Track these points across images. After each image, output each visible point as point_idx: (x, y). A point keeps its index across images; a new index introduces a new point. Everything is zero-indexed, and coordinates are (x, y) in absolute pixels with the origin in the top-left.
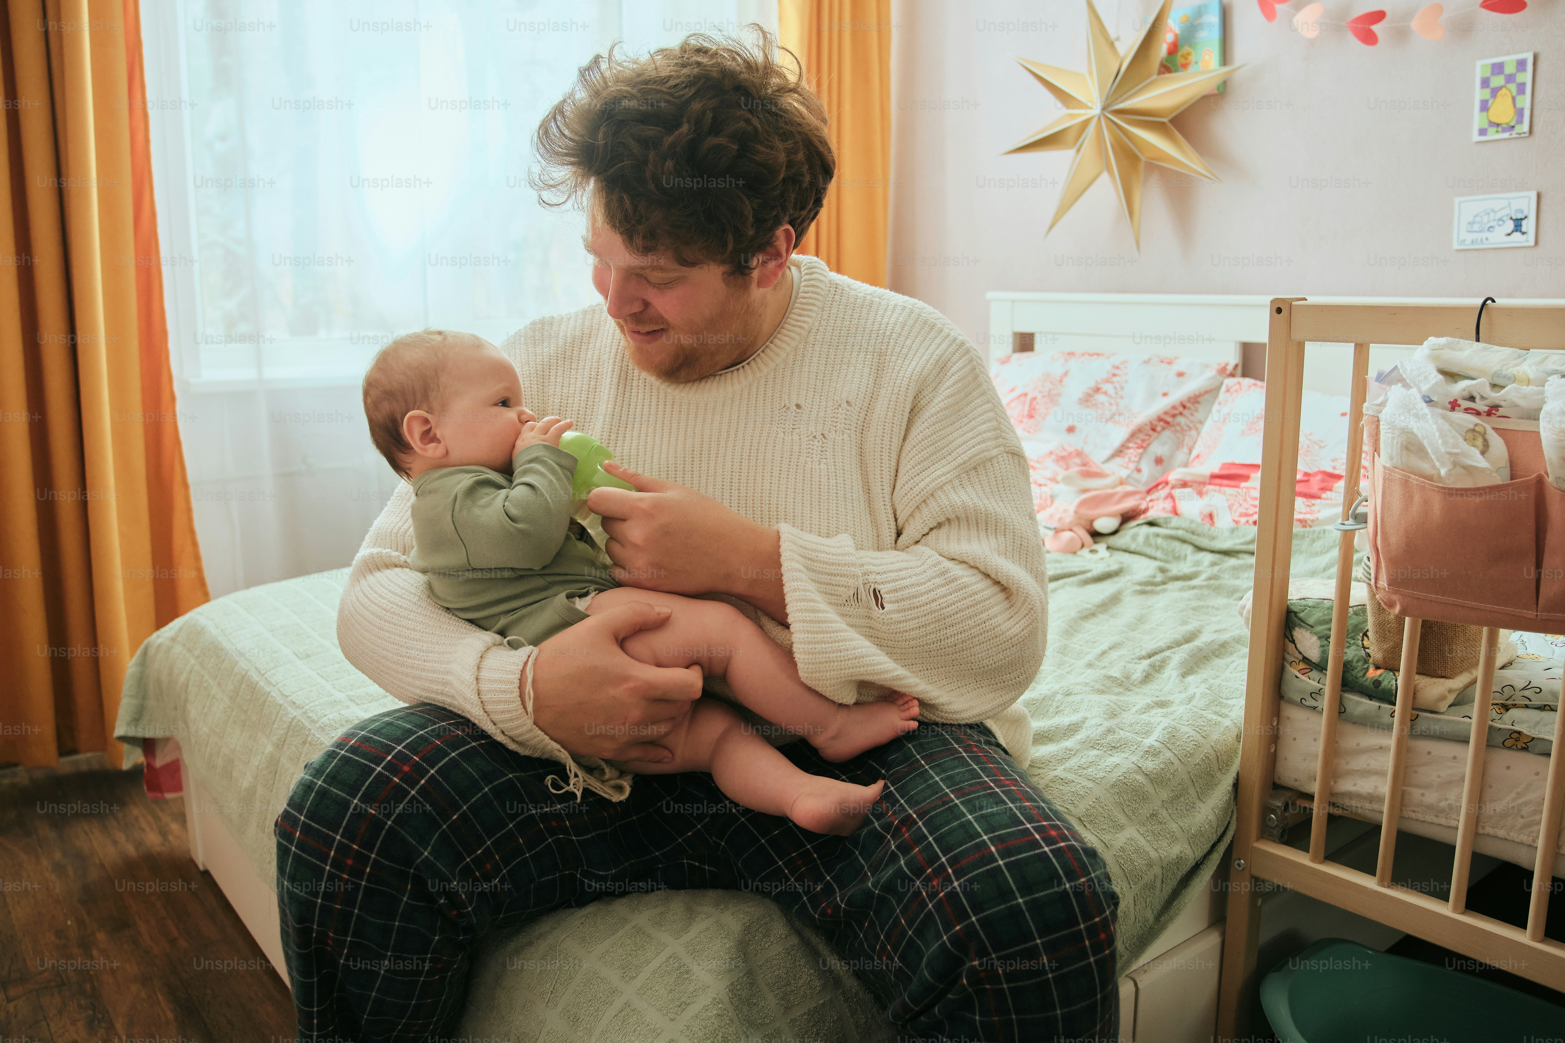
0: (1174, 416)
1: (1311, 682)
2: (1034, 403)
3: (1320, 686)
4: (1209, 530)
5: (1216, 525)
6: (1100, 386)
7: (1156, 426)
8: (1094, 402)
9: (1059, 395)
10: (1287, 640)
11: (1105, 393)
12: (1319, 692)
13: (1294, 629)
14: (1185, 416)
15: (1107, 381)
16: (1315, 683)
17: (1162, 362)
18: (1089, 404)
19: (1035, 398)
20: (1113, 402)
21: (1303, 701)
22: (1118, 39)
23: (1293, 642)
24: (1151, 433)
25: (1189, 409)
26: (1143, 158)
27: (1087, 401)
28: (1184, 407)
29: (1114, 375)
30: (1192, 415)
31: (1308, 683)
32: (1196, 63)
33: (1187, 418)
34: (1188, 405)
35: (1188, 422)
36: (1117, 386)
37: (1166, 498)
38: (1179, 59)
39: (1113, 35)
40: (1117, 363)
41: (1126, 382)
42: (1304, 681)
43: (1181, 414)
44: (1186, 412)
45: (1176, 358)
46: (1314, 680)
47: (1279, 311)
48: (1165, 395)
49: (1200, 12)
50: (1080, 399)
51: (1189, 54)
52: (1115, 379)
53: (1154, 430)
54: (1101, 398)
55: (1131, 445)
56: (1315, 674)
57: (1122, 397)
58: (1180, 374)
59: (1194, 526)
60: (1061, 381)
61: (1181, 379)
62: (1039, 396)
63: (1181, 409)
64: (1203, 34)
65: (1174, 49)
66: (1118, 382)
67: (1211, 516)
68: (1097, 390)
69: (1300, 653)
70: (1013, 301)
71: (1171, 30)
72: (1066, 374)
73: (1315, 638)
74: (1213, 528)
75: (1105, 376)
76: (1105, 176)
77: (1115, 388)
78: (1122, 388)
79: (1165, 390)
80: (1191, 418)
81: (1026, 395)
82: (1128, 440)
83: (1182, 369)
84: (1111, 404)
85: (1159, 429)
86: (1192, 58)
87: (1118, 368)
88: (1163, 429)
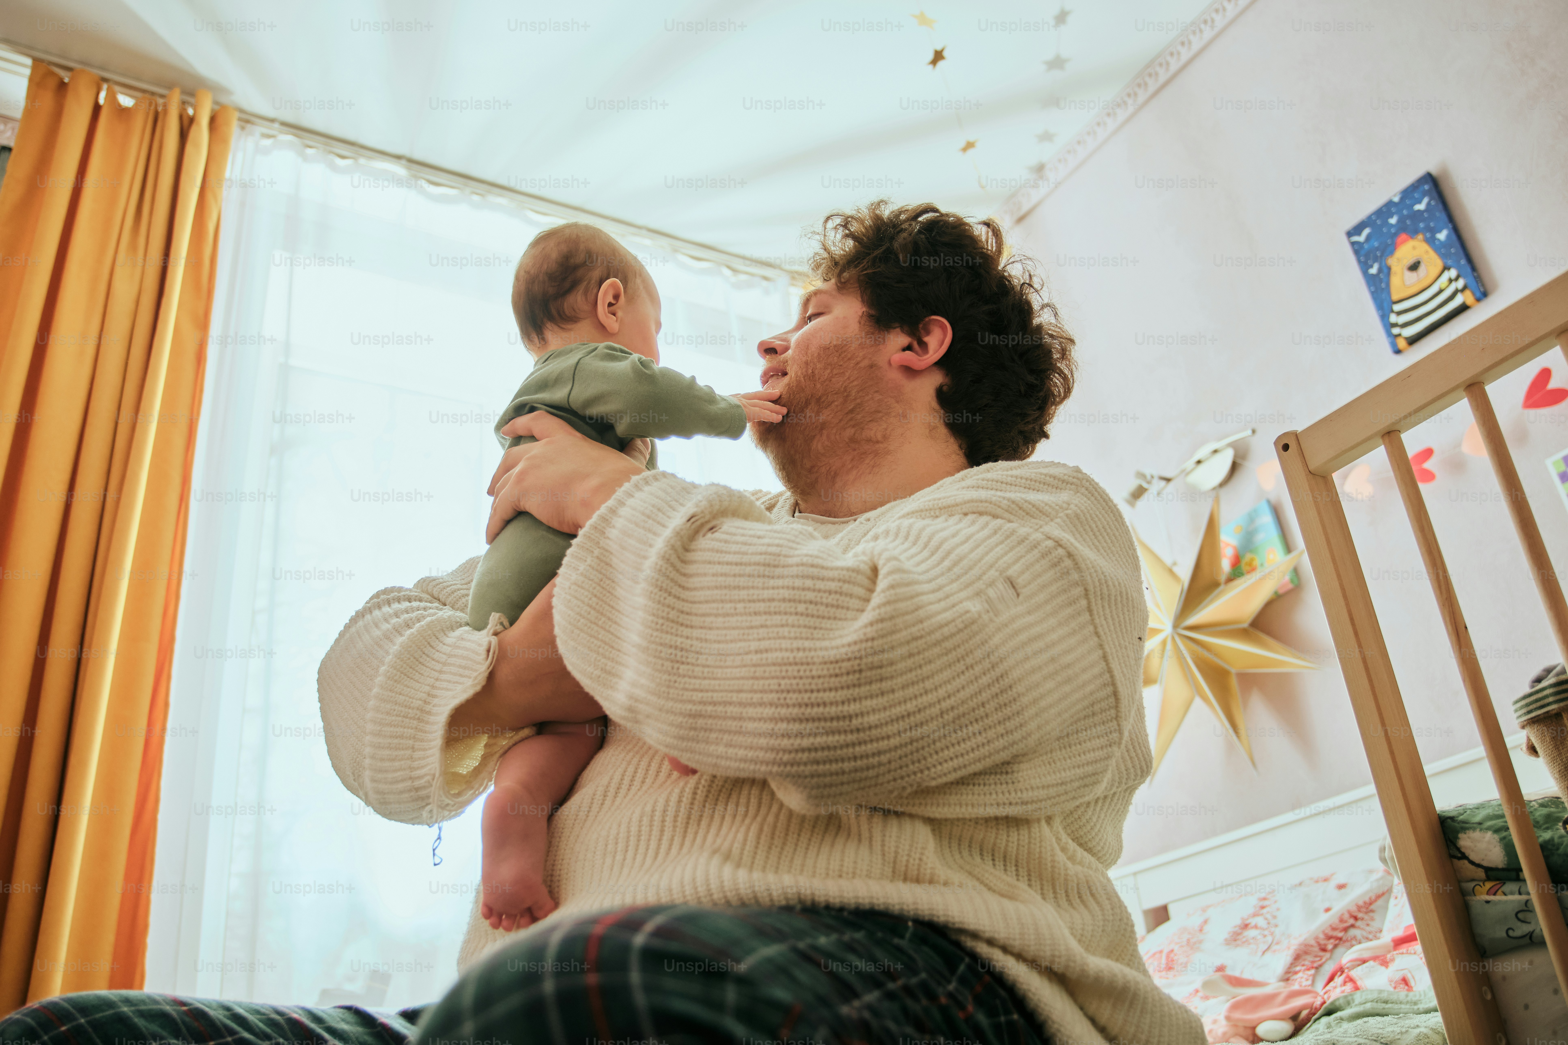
0: (1346, 930)
1: (1510, 897)
2: (1172, 955)
3: (1524, 897)
4: (1407, 996)
5: (1414, 989)
6: (1247, 922)
7: (1325, 945)
8: (1244, 939)
9: (1201, 942)
10: (1455, 861)
11: (1256, 927)
12: (1527, 907)
13: (1457, 838)
14: (1359, 928)
15: (1255, 915)
16: (1516, 897)
17: (1317, 882)
18: (1239, 942)
19: (1172, 951)
20: (1266, 932)
21: (1511, 933)
22: (1175, 564)
23: (1464, 857)
24: (1321, 954)
25: (1362, 919)
26: (1233, 671)
27: (1235, 940)
28: (1356, 918)
29: (1263, 907)
30: (1368, 925)
31: (1506, 902)
32: (1262, 565)
33: (1363, 929)
34: (1360, 915)
35: (1365, 934)
36: (1269, 916)
37: (1345, 983)
38: (1244, 566)
39: (1168, 561)
40: (1263, 895)
41: (1278, 909)
42: (1500, 901)
43: (1353, 926)
44: (1359, 923)
45: (1332, 875)
46: (1512, 893)
47: (1286, 447)
48: (1328, 910)
49: (1252, 518)
50: (1226, 940)
51: (1252, 560)
52: (1264, 911)
53: (1324, 950)
54: (1251, 933)
55: (1298, 968)
56: (1510, 886)
57: (1276, 926)
58: (1341, 887)
59: (1384, 996)
60: (1201, 930)
61: (1343, 890)
62: (1176, 948)
63: (1352, 921)
64: (1260, 537)
65: (1237, 562)
66: (1268, 912)
67: (1405, 981)
68: (1246, 926)
69: (1478, 866)
70: (1135, 874)
71: (1228, 545)
72: (1206, 922)
73: (1489, 834)
74: (1411, 994)
75: (1251, 911)
76: (1198, 702)
77: (1266, 919)
78: (1275, 917)
79: (1327, 905)
80: (1368, 928)
81: (1161, 952)
82: (1292, 965)
83: (1342, 881)
84: (1265, 936)
85: (1330, 947)
86: (1257, 562)
87: (1264, 899)
88: (1335, 946)
